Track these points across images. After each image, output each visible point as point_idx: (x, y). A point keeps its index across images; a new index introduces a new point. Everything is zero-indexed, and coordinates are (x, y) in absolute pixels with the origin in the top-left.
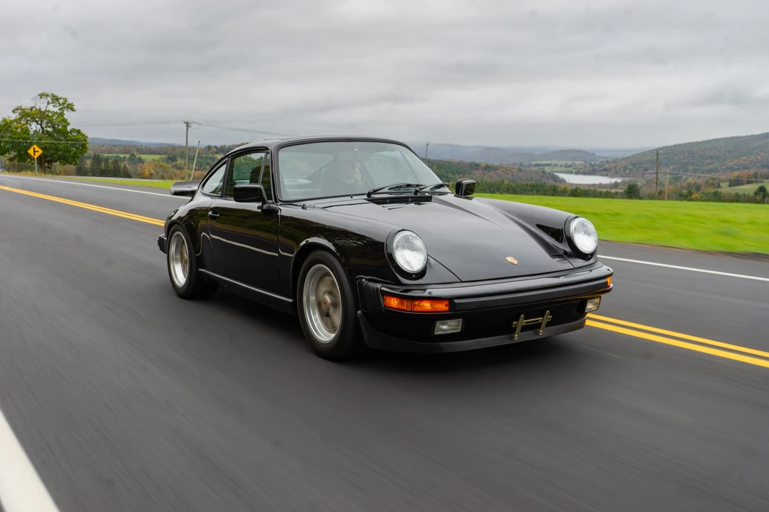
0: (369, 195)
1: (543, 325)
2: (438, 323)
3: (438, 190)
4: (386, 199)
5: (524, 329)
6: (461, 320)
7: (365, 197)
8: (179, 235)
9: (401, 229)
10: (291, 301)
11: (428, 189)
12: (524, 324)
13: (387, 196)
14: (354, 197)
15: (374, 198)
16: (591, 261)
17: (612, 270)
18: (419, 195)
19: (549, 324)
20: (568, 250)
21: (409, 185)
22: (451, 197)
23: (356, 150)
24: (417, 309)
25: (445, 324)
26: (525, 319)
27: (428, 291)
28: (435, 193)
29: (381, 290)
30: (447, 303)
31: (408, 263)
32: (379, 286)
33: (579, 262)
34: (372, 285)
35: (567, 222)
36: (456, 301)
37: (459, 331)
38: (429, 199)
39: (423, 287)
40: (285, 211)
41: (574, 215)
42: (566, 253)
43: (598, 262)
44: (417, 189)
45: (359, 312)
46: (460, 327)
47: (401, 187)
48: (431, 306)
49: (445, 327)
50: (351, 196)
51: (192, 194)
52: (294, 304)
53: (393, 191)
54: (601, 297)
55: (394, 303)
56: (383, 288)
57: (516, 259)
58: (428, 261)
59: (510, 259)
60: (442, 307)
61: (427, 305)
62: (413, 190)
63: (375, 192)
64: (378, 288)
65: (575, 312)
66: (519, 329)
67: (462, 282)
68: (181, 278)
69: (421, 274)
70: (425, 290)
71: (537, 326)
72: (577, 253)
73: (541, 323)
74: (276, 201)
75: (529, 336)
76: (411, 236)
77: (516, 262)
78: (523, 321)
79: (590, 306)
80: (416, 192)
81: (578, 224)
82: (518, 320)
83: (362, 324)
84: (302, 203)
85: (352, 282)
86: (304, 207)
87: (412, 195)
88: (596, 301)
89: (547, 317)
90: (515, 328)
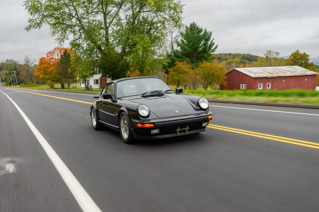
0: (143, 95)
1: (187, 130)
3: (169, 92)
4: (148, 96)
5: (180, 132)
6: (158, 129)
7: (141, 96)
8: (93, 110)
9: (142, 104)
10: (118, 127)
11: (163, 92)
16: (207, 111)
17: (211, 113)
18: (159, 94)
19: (189, 130)
20: (198, 108)
21: (157, 91)
22: (174, 95)
24: (144, 126)
25: (153, 131)
28: (166, 93)
29: (136, 122)
31: (144, 114)
32: (135, 121)
33: (204, 112)
34: (134, 120)
35: (199, 100)
36: (155, 124)
38: (163, 95)
41: (201, 97)
43: (209, 111)
44: (159, 92)
45: (132, 129)
46: (159, 131)
47: (154, 92)
48: (149, 125)
49: (154, 131)
50: (137, 95)
51: (98, 97)
52: (119, 128)
53: (151, 93)
55: (139, 125)
56: (137, 121)
57: (178, 111)
58: (150, 111)
59: (176, 111)
60: (152, 125)
61: (148, 125)
63: (144, 94)
66: (178, 132)
67: (159, 118)
68: (95, 123)
69: (148, 116)
70: (150, 121)
71: (185, 131)
72: (201, 109)
74: (115, 98)
75: (183, 134)
76: (144, 106)
77: (178, 112)
78: (179, 129)
79: (204, 125)
81: (202, 100)
82: (177, 129)
83: (133, 132)
85: (130, 120)
86: (121, 100)
87: (157, 94)
88: (206, 123)
89: (188, 128)
90: (177, 132)
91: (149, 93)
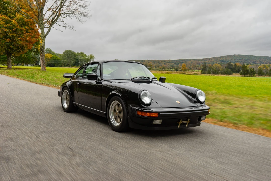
0: (132, 79)
1: (188, 124)
2: (154, 120)
3: (154, 80)
5: (181, 124)
6: (162, 120)
7: (131, 80)
8: (66, 91)
9: (143, 90)
11: (150, 79)
12: (181, 123)
13: (137, 80)
14: (127, 80)
15: (133, 80)
16: (203, 104)
17: (210, 107)
19: (189, 123)
21: (145, 77)
22: (158, 82)
23: (128, 65)
25: (156, 121)
26: (182, 121)
27: (151, 110)
28: (153, 80)
30: (157, 114)
31: (145, 101)
32: (136, 108)
33: (199, 104)
34: (133, 107)
35: (196, 91)
36: (160, 113)
37: (161, 123)
38: (151, 82)
39: (150, 109)
40: (104, 83)
42: (195, 101)
43: (206, 105)
44: (147, 78)
45: (128, 116)
46: (161, 122)
47: (142, 78)
50: (126, 79)
52: (106, 114)
53: (139, 79)
54: (206, 116)
55: (139, 113)
58: (151, 101)
59: (177, 102)
62: (146, 79)
63: (134, 79)
64: (135, 109)
65: (198, 120)
67: (162, 108)
69: (149, 105)
71: (185, 124)
72: (198, 101)
73: (187, 123)
74: (101, 80)
75: (183, 127)
76: (147, 92)
77: (180, 103)
79: (202, 119)
80: (147, 80)
81: (199, 92)
82: (179, 121)
83: (129, 120)
84: (110, 81)
85: (127, 107)
87: (145, 80)
88: (204, 117)
89: (189, 121)
90: (179, 124)
91: (137, 78)
